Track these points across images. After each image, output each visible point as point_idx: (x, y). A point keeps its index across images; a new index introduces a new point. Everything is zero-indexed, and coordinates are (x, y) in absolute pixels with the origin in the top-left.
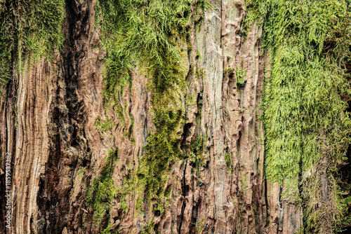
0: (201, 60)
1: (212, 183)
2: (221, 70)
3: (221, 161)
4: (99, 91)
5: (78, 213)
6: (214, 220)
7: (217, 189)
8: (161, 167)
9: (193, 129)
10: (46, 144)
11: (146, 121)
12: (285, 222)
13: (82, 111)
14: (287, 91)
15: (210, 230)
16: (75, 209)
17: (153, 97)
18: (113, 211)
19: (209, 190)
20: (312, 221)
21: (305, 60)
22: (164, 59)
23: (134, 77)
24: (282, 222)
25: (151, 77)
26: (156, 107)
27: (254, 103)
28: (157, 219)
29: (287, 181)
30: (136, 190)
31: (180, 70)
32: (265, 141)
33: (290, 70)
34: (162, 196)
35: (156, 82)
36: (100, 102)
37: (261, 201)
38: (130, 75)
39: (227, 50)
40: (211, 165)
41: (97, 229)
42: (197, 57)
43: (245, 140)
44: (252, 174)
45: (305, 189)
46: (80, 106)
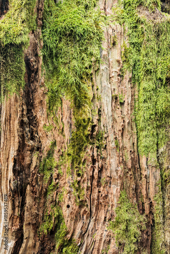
0: (99, 91)
1: (109, 157)
2: (111, 95)
3: (113, 145)
4: (45, 110)
5: (35, 177)
6: (111, 178)
7: (111, 160)
8: (80, 149)
9: (96, 128)
10: (17, 140)
11: (71, 125)
12: (150, 177)
13: (36, 121)
14: (147, 105)
15: (109, 183)
16: (34, 174)
17: (74, 112)
18: (55, 175)
19: (107, 161)
20: (165, 176)
21: (156, 88)
22: (79, 91)
23: (64, 102)
24: (149, 177)
25: (72, 101)
26: (76, 117)
27: (129, 112)
28: (79, 178)
29: (150, 154)
30: (67, 163)
31: (88, 97)
32: (137, 133)
33: (148, 94)
34: (81, 165)
35: (75, 104)
36: (45, 116)
37: (136, 166)
38: (61, 101)
39: (113, 85)
40: (107, 147)
41: (46, 185)
42: (97, 89)
43: (126, 133)
44: (131, 151)
45: (161, 158)
46: (35, 118)
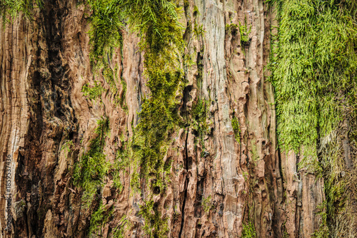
0: (200, 16)
1: (219, 153)
2: (223, 25)
3: (227, 127)
4: (85, 54)
5: (64, 193)
6: (223, 196)
7: (224, 160)
8: (159, 137)
9: (193, 93)
10: (25, 113)
11: (140, 85)
12: (305, 195)
13: (66, 76)
14: (297, 47)
15: (218, 208)
16: (61, 188)
17: (147, 58)
18: (105, 189)
19: (215, 161)
20: (335, 194)
21: (315, 13)
22: (158, 16)
23: (125, 37)
24: (301, 196)
25: (144, 35)
26: (151, 69)
27: (261, 62)
28: (156, 197)
29: (303, 148)
30: (131, 165)
31: (177, 27)
32: (276, 105)
33: (300, 24)
34: (161, 170)
35: (149, 41)
36: (87, 66)
37: (275, 174)
38: (121, 35)
39: (229, 4)
40: (216, 132)
41: (87, 212)
42: (195, 13)
43: (253, 104)
44: (264, 142)
45: (325, 157)
46: (65, 70)
